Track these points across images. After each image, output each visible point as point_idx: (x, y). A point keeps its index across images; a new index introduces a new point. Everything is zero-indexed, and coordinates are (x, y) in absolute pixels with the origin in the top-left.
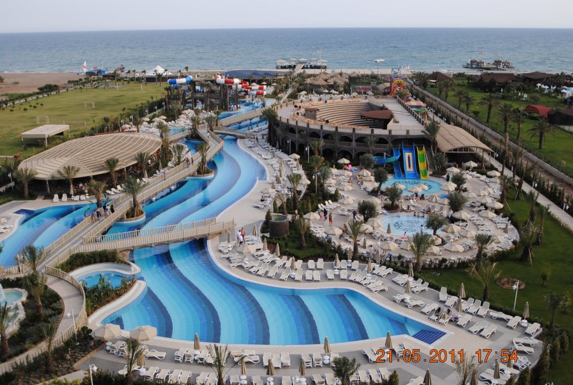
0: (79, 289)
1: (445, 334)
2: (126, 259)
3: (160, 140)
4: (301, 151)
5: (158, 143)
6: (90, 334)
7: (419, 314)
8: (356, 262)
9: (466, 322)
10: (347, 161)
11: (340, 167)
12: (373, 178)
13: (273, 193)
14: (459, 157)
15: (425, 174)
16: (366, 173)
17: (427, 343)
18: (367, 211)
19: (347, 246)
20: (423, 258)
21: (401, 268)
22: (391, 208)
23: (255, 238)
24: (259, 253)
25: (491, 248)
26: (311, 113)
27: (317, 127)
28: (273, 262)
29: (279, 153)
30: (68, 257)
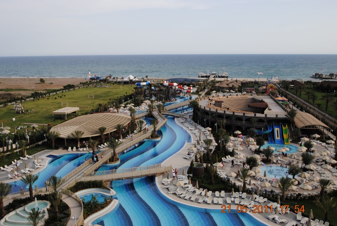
0: (79, 202)
2: (108, 186)
3: (130, 117)
4: (212, 126)
5: (129, 119)
8: (245, 194)
10: (239, 132)
11: (235, 136)
12: (255, 143)
13: (195, 150)
14: (309, 131)
15: (287, 141)
16: (251, 139)
18: (252, 163)
19: (239, 184)
20: (286, 193)
21: (272, 198)
22: (267, 161)
23: (184, 177)
24: (186, 186)
25: (329, 188)
26: (218, 104)
27: (222, 112)
28: (194, 192)
29: (199, 127)
30: (75, 184)
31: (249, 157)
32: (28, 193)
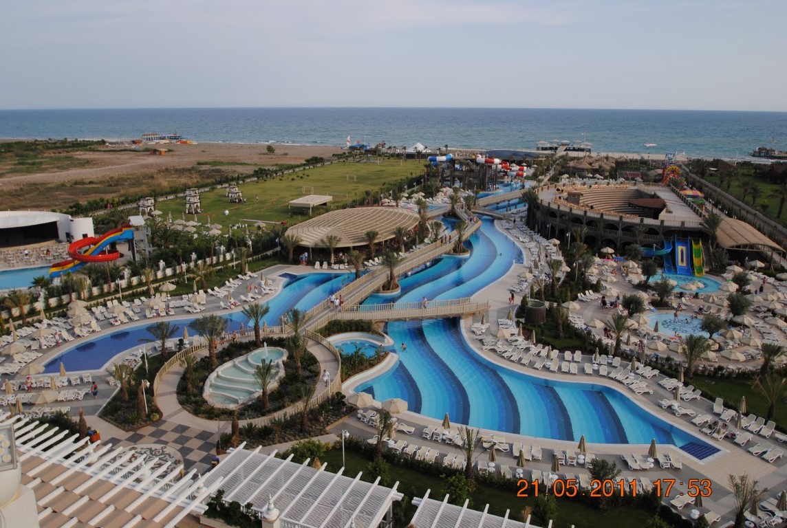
0: (335, 354)
1: (718, 450)
2: (380, 331)
3: (418, 216)
4: (561, 236)
5: (416, 219)
6: (343, 400)
7: (688, 424)
8: (618, 359)
9: (746, 441)
10: (610, 250)
11: (602, 256)
12: (640, 271)
13: (530, 276)
14: (742, 254)
15: (700, 271)
16: (632, 264)
17: (697, 457)
18: (633, 306)
19: (605, 341)
20: (696, 363)
21: (669, 371)
22: (660, 304)
23: (509, 322)
24: (513, 338)
25: (779, 361)
26: (574, 198)
27: (581, 213)
28: (528, 350)
29: (537, 237)
30: (326, 323)
31: (628, 294)
32: (253, 333)
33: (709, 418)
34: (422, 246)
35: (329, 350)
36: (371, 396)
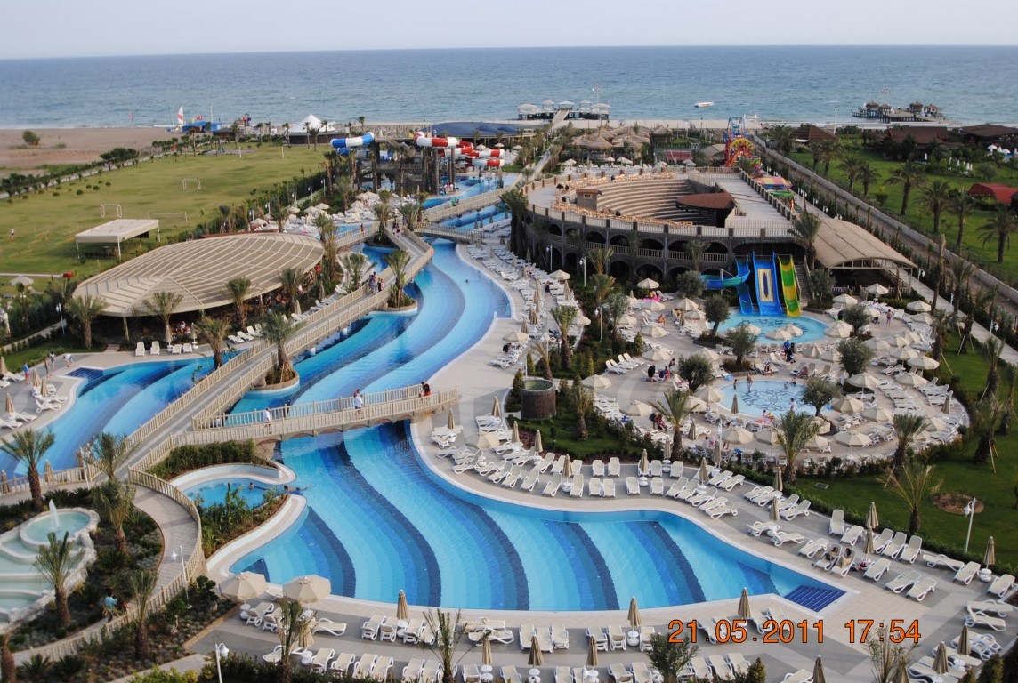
0: (188, 510)
1: (843, 593)
2: (269, 457)
3: (320, 246)
4: (571, 266)
5: (317, 252)
6: (211, 590)
7: (794, 557)
8: (679, 464)
9: (881, 573)
10: (653, 284)
11: (641, 294)
12: (702, 314)
13: (523, 339)
14: (855, 276)
15: (796, 306)
16: (689, 304)
17: (812, 609)
18: (695, 373)
19: (657, 436)
20: (798, 457)
21: (759, 475)
22: (737, 367)
23: (495, 420)
24: (505, 447)
25: (920, 441)
26: (587, 198)
27: (601, 224)
28: (530, 464)
29: (532, 268)
30: (166, 454)
31: (687, 356)
32: (26, 487)
33: (825, 543)
34: (331, 300)
35: (176, 502)
36: (263, 576)
